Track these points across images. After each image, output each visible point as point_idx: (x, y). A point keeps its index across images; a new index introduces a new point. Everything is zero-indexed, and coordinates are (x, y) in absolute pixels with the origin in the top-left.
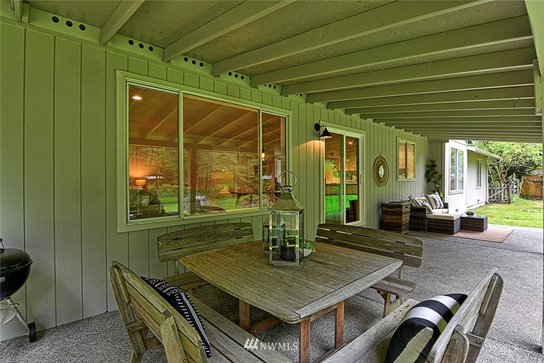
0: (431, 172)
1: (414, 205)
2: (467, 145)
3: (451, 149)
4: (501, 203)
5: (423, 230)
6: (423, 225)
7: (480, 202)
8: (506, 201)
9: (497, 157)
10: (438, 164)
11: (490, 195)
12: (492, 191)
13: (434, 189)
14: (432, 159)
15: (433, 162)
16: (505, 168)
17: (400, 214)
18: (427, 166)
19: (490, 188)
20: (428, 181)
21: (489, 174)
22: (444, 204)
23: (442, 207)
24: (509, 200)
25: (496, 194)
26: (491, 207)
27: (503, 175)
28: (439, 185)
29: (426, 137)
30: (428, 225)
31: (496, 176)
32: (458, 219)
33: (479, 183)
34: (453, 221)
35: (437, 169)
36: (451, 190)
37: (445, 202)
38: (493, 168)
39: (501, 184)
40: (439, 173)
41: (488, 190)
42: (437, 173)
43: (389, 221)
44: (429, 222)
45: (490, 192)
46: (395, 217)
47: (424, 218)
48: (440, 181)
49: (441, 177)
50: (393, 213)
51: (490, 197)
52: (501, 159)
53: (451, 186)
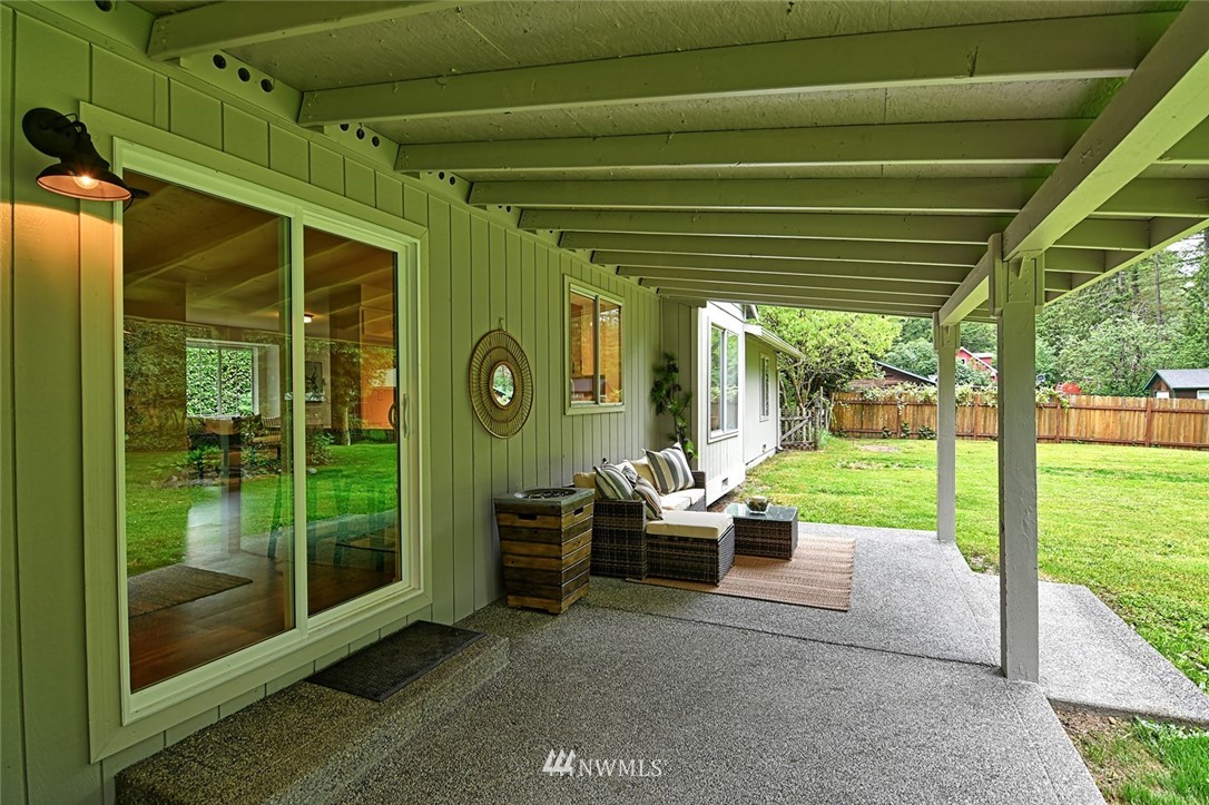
0: (666, 386)
1: (609, 492)
2: (745, 320)
3: (711, 326)
4: (802, 449)
5: (636, 574)
6: (635, 557)
7: (766, 450)
8: (810, 444)
9: (796, 351)
10: (681, 364)
11: (783, 433)
12: (786, 423)
13: (673, 432)
14: (667, 351)
15: (669, 357)
16: (807, 376)
17: (555, 537)
18: (657, 370)
19: (783, 419)
20: (660, 409)
21: (781, 389)
22: (694, 475)
23: (690, 485)
24: (816, 442)
25: (793, 430)
26: (788, 459)
27: (804, 391)
28: (683, 420)
29: (653, 289)
30: (650, 555)
31: (791, 393)
32: (729, 529)
33: (765, 412)
34: (715, 542)
35: (679, 378)
36: (712, 429)
37: (699, 470)
38: (788, 377)
39: (801, 409)
40: (685, 388)
41: (779, 423)
42: (680, 390)
43: (523, 562)
44: (651, 545)
45: (783, 425)
46: (540, 549)
47: (637, 535)
48: (687, 410)
49: (689, 399)
50: (534, 536)
51: (784, 437)
52: (803, 358)
53: (712, 419)
